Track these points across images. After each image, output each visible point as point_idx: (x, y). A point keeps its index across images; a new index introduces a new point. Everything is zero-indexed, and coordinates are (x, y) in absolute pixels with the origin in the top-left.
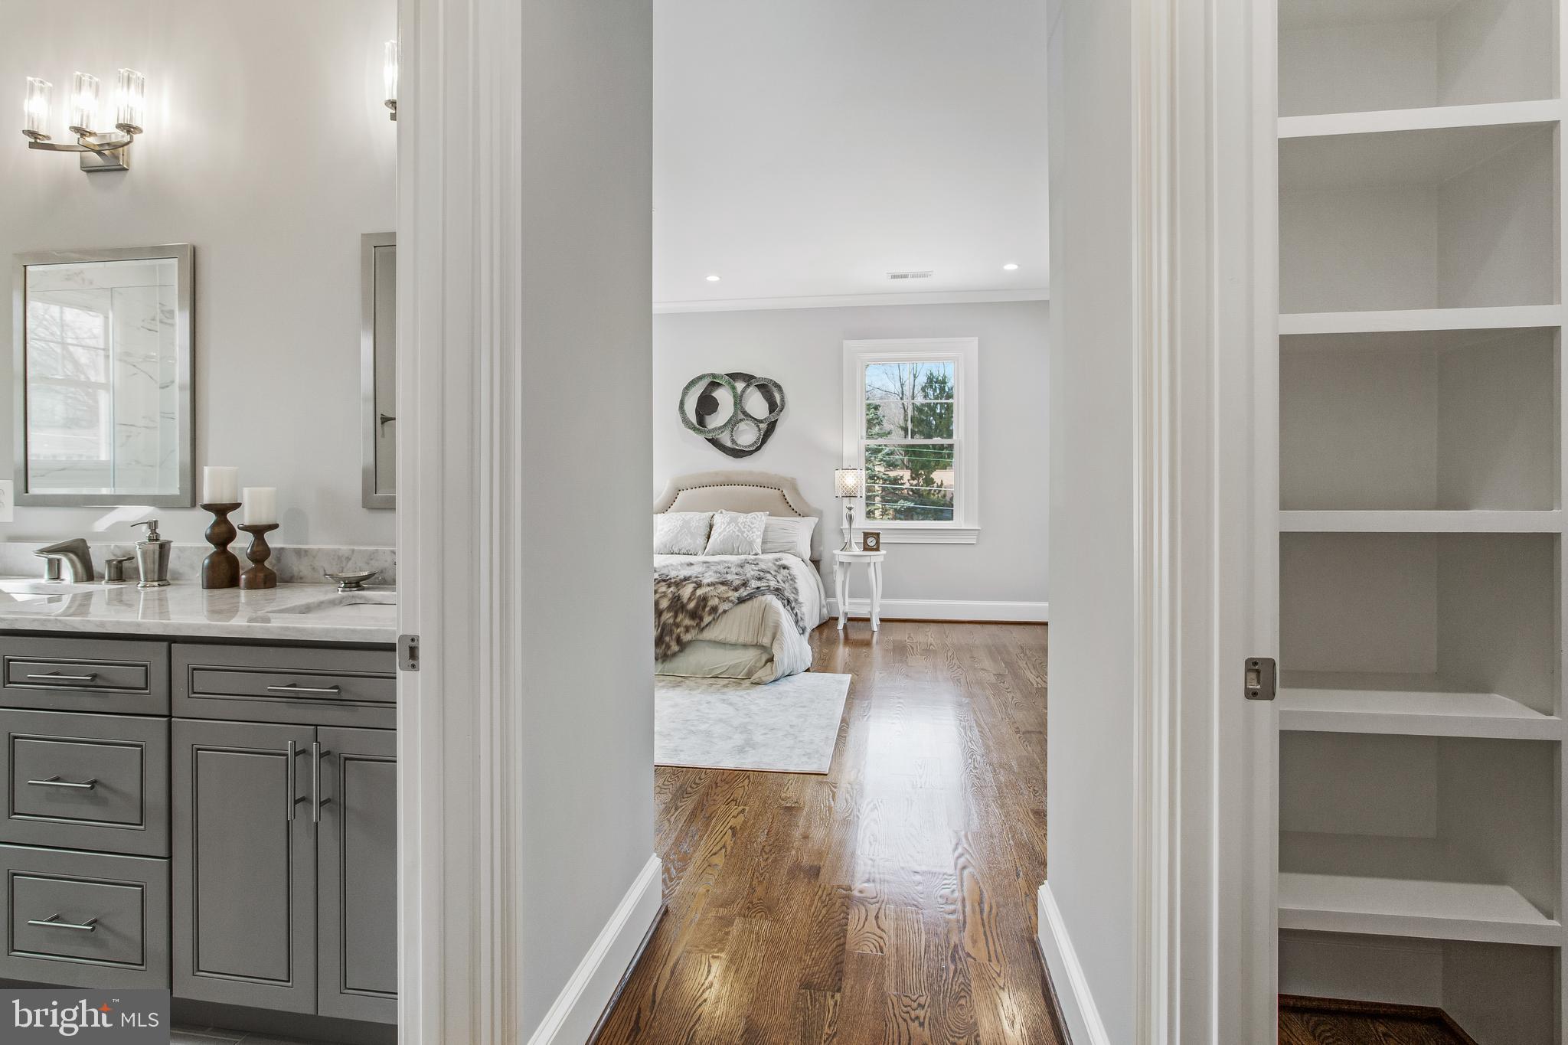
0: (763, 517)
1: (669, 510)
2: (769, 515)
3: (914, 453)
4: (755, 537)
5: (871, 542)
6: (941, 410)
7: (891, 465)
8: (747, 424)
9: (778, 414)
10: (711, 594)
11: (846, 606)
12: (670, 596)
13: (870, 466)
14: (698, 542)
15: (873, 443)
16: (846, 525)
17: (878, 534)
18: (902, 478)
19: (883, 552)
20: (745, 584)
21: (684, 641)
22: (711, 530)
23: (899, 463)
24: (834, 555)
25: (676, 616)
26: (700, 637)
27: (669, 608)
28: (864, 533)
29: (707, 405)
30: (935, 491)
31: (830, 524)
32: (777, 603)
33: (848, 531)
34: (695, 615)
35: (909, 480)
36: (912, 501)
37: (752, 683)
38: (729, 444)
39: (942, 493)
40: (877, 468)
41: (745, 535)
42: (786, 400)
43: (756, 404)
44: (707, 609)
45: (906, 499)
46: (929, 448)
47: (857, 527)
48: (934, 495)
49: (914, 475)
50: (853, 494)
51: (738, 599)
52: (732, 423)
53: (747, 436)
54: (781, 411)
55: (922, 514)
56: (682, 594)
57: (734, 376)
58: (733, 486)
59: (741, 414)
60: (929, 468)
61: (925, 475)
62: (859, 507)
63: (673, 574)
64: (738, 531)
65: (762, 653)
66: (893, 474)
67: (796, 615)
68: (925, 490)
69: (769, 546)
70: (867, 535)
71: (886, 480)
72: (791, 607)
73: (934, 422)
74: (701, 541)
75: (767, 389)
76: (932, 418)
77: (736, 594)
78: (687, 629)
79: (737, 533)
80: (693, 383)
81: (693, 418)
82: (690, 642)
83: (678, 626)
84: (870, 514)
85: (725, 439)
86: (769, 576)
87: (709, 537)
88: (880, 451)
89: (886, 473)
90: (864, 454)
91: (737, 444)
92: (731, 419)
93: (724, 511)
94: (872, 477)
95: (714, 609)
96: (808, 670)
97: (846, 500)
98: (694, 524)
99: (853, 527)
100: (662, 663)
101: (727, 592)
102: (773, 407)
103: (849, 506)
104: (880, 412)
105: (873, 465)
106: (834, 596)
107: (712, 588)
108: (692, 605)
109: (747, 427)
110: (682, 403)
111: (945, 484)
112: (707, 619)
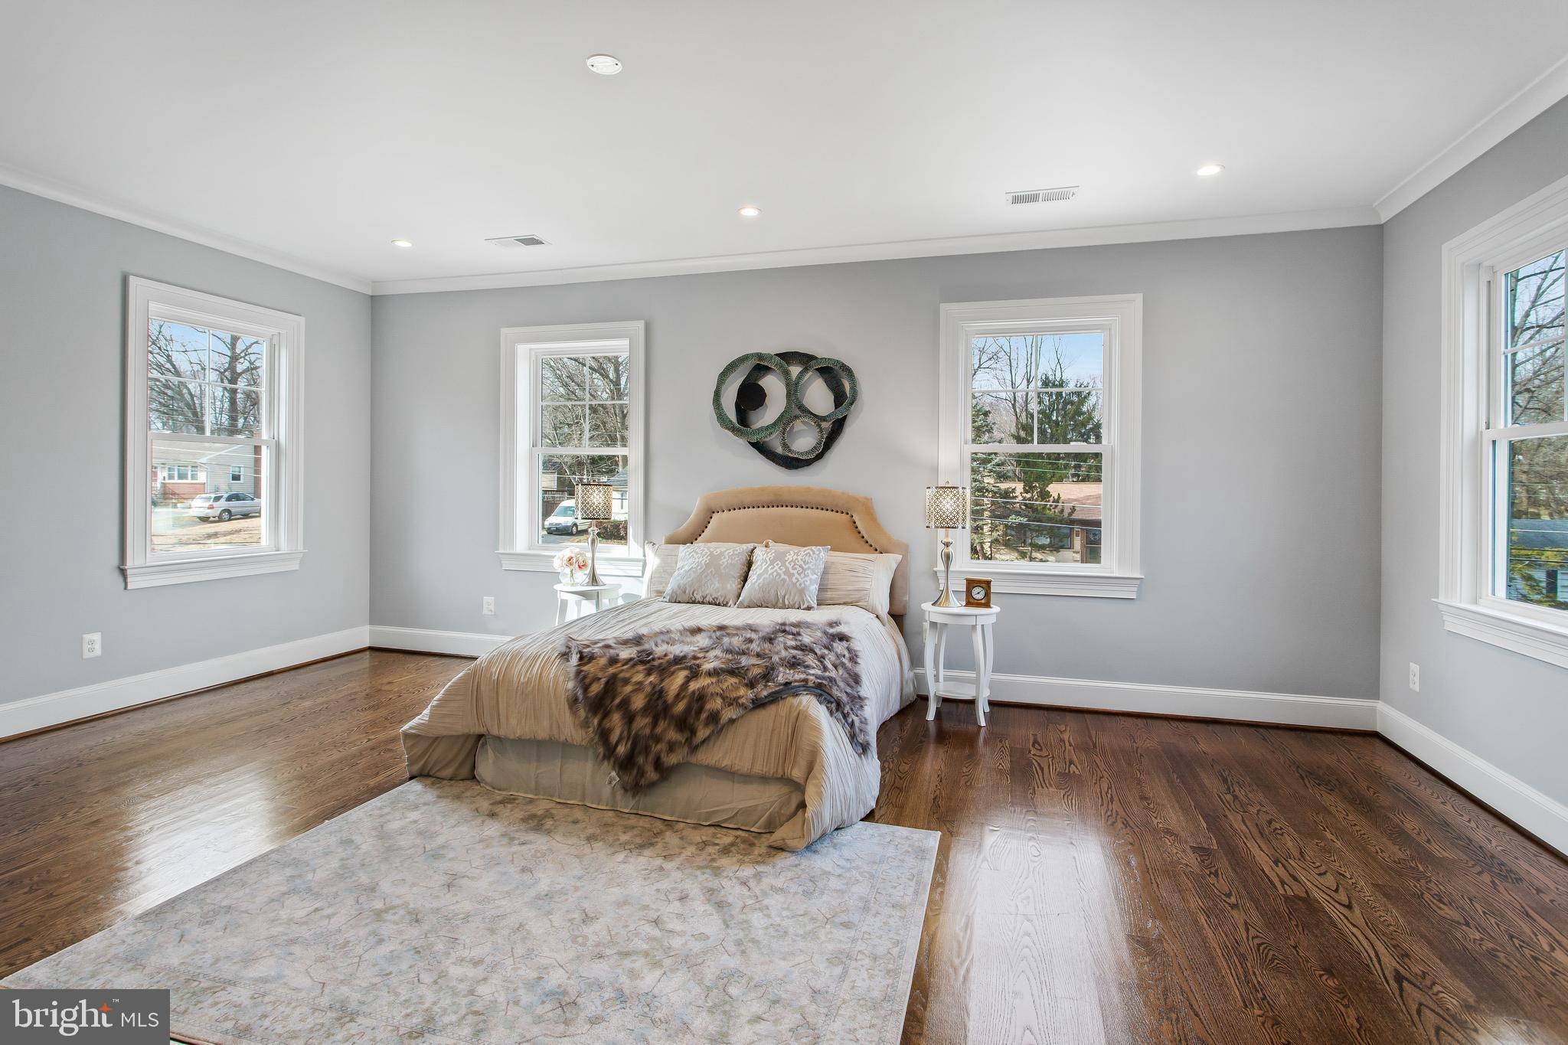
0: (822, 554)
1: (699, 539)
2: (831, 550)
3: (1028, 464)
4: (807, 583)
5: (978, 593)
6: (1057, 417)
7: (1002, 477)
8: (803, 422)
9: (848, 408)
10: (712, 689)
11: (940, 685)
12: (648, 689)
13: (979, 477)
14: (729, 586)
15: (982, 449)
16: (940, 567)
17: (988, 583)
18: (1014, 490)
19: (995, 609)
20: (767, 675)
21: (666, 765)
22: (749, 570)
23: (1010, 474)
24: (923, 611)
25: (655, 724)
26: (693, 760)
27: (646, 710)
28: (967, 580)
29: (751, 397)
30: (1051, 506)
31: (919, 564)
32: (818, 711)
33: (944, 575)
34: (684, 724)
35: (1021, 493)
36: (1026, 516)
37: (771, 847)
38: (779, 450)
39: (1060, 508)
40: (986, 480)
41: (794, 580)
42: (857, 389)
43: (818, 396)
44: (704, 716)
45: (1018, 514)
46: (1043, 458)
47: (958, 569)
48: (1050, 509)
49: (1027, 488)
50: (951, 524)
51: (753, 701)
52: (785, 421)
53: (804, 441)
54: (851, 404)
55: (1037, 531)
56: (666, 688)
57: (788, 357)
58: (784, 508)
59: (796, 409)
60: (1046, 480)
61: (1040, 488)
62: (961, 539)
63: (660, 650)
64: (784, 573)
65: (791, 792)
66: (1004, 486)
67: (852, 725)
68: (1040, 505)
69: (829, 594)
70: (971, 584)
71: (996, 493)
72: (843, 713)
73: (1049, 431)
74: (733, 585)
75: (834, 374)
76: (1047, 426)
77: (750, 694)
78: (672, 747)
79: (783, 576)
80: (731, 367)
81: (732, 414)
82: (678, 767)
83: (658, 740)
84: (976, 552)
85: (776, 445)
86: (810, 660)
87: (745, 580)
88: (990, 461)
89: (997, 485)
90: (968, 464)
91: (790, 451)
92: (782, 415)
93: (771, 543)
94: (980, 490)
95: (714, 717)
96: (869, 817)
97: (941, 532)
98: (724, 561)
99: (951, 569)
100: (634, 796)
101: (737, 689)
102: (840, 399)
103: (945, 540)
104: (990, 419)
105: (982, 477)
106: (922, 665)
107: (714, 680)
108: (680, 707)
109: (805, 428)
110: (717, 395)
111: (1063, 497)
112: (702, 733)
